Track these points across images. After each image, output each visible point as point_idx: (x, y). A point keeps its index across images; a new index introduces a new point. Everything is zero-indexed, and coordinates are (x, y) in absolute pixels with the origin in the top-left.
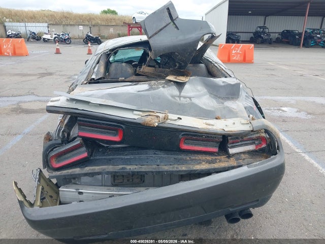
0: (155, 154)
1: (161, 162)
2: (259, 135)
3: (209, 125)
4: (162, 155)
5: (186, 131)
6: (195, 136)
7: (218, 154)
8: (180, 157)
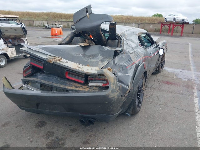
0: (56, 78)
1: (55, 82)
2: (104, 78)
3: (79, 68)
4: (58, 79)
5: (68, 69)
6: (71, 72)
7: (83, 84)
8: (65, 82)
